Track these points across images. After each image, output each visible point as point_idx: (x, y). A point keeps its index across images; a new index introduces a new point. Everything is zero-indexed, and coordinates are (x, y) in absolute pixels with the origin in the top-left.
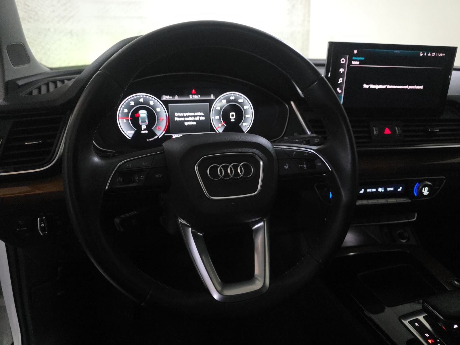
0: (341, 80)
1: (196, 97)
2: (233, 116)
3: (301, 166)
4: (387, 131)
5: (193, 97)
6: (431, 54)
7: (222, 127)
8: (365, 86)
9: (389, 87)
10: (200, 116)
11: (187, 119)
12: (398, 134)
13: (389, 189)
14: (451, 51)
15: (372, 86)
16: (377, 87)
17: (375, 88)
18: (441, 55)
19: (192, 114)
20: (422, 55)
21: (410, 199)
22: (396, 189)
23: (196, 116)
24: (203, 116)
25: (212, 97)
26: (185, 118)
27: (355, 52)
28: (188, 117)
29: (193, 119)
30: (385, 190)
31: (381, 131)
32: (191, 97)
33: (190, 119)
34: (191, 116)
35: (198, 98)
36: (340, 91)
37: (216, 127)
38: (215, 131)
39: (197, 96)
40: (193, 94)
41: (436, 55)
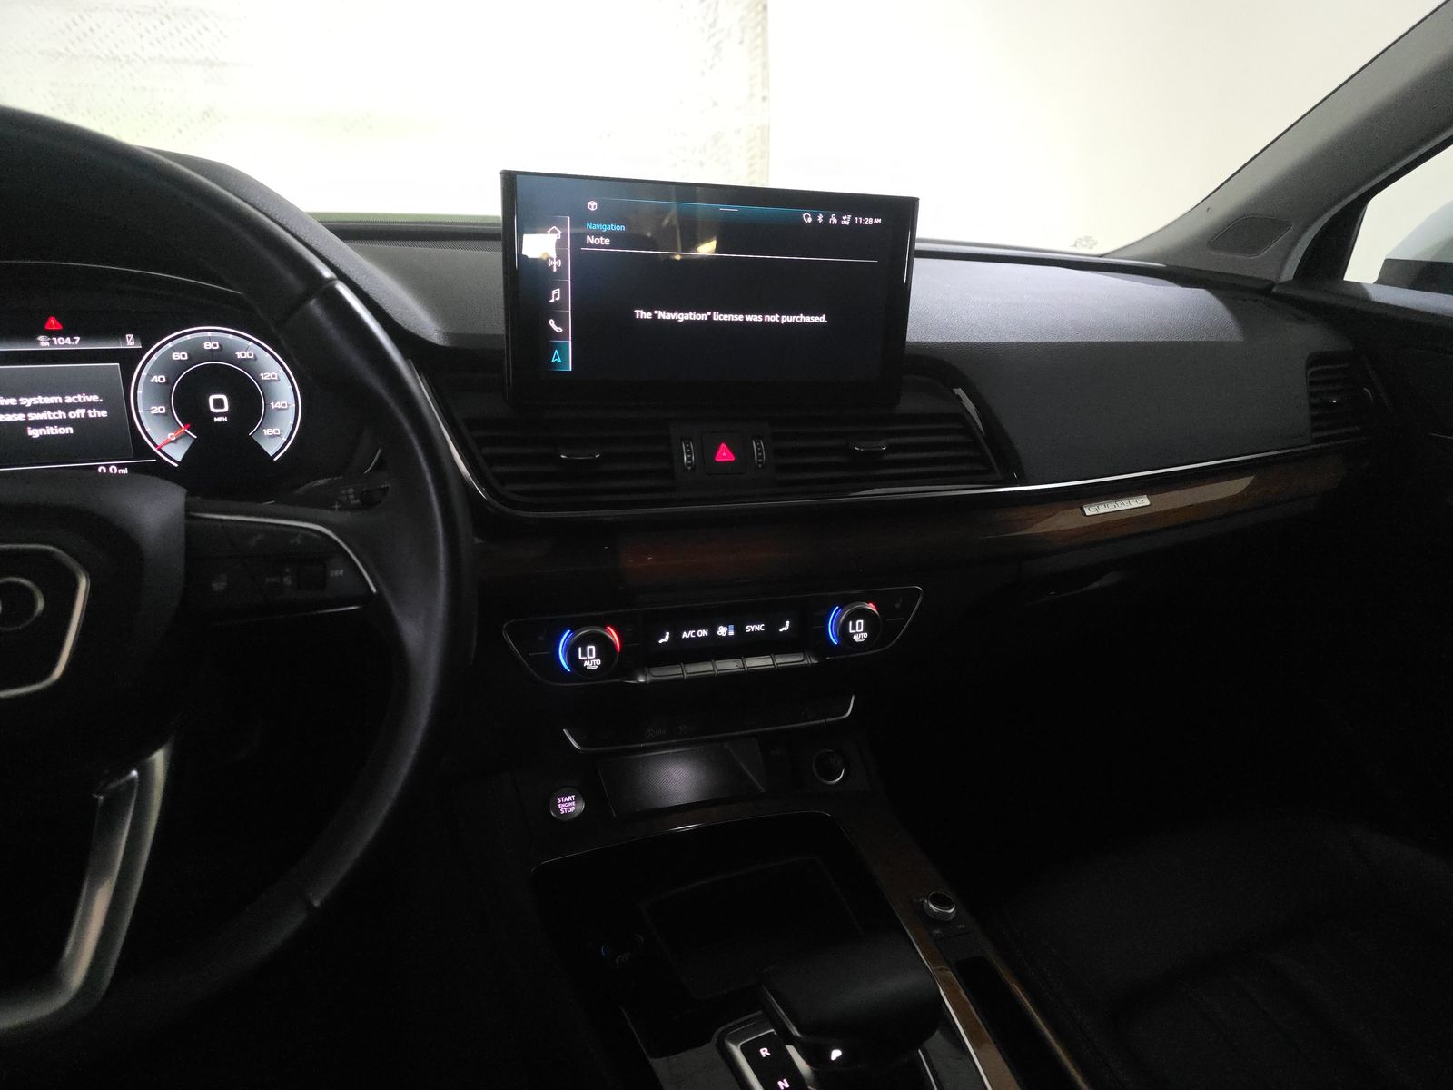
0: (556, 295)
1: (63, 343)
2: (219, 405)
3: (274, 580)
4: (724, 454)
5: (51, 342)
6: (840, 219)
7: (179, 441)
8: (642, 314)
9: (717, 317)
10: (88, 406)
11: (32, 416)
12: (759, 463)
13: (749, 628)
14: (901, 212)
15: (662, 315)
16: (681, 317)
17: (675, 321)
18: (869, 221)
19: (57, 399)
20: (810, 220)
21: (816, 656)
22: (772, 626)
23: (74, 407)
24: (98, 406)
25: (131, 342)
26: (26, 414)
27: (593, 205)
28: (37, 408)
29: (61, 414)
30: (740, 630)
31: (706, 453)
32: (44, 343)
33: (46, 415)
34: (52, 408)
35: (76, 346)
36: (559, 330)
37: (158, 443)
38: (154, 455)
39: (68, 339)
40: (51, 334)
41: (852, 221)
